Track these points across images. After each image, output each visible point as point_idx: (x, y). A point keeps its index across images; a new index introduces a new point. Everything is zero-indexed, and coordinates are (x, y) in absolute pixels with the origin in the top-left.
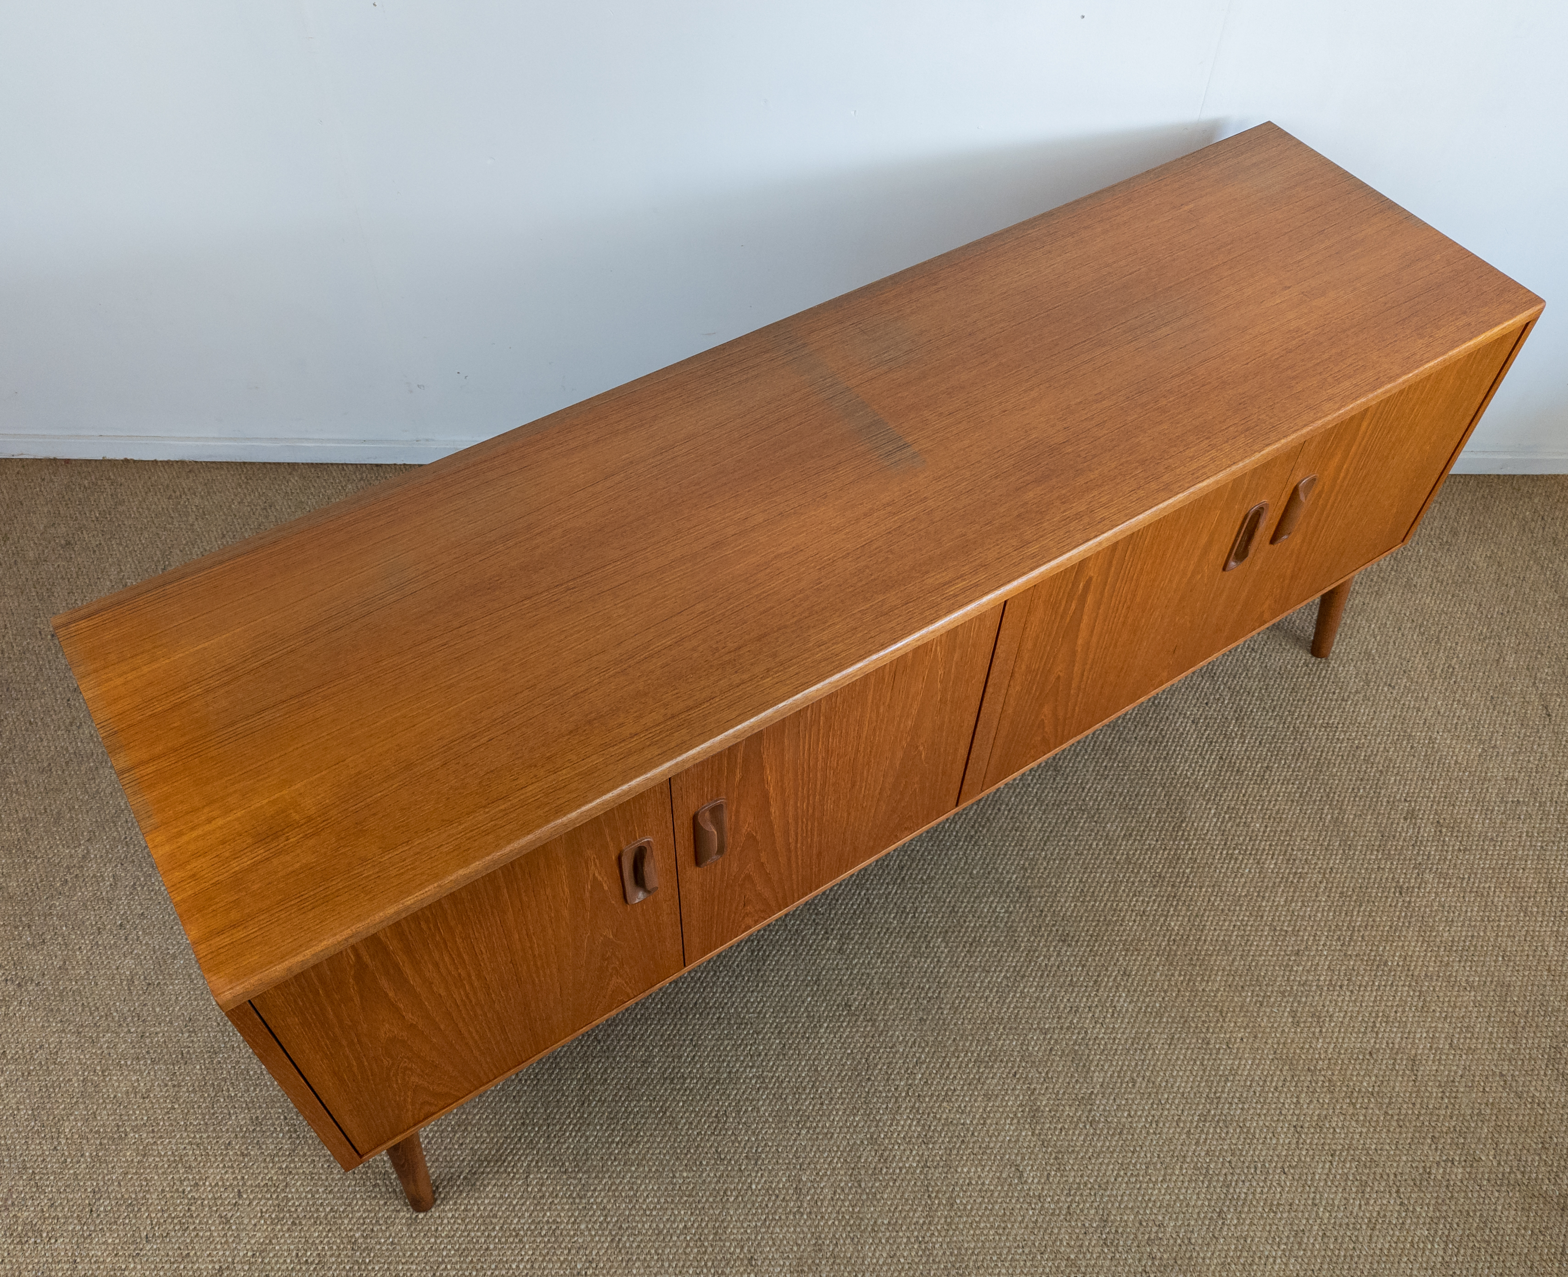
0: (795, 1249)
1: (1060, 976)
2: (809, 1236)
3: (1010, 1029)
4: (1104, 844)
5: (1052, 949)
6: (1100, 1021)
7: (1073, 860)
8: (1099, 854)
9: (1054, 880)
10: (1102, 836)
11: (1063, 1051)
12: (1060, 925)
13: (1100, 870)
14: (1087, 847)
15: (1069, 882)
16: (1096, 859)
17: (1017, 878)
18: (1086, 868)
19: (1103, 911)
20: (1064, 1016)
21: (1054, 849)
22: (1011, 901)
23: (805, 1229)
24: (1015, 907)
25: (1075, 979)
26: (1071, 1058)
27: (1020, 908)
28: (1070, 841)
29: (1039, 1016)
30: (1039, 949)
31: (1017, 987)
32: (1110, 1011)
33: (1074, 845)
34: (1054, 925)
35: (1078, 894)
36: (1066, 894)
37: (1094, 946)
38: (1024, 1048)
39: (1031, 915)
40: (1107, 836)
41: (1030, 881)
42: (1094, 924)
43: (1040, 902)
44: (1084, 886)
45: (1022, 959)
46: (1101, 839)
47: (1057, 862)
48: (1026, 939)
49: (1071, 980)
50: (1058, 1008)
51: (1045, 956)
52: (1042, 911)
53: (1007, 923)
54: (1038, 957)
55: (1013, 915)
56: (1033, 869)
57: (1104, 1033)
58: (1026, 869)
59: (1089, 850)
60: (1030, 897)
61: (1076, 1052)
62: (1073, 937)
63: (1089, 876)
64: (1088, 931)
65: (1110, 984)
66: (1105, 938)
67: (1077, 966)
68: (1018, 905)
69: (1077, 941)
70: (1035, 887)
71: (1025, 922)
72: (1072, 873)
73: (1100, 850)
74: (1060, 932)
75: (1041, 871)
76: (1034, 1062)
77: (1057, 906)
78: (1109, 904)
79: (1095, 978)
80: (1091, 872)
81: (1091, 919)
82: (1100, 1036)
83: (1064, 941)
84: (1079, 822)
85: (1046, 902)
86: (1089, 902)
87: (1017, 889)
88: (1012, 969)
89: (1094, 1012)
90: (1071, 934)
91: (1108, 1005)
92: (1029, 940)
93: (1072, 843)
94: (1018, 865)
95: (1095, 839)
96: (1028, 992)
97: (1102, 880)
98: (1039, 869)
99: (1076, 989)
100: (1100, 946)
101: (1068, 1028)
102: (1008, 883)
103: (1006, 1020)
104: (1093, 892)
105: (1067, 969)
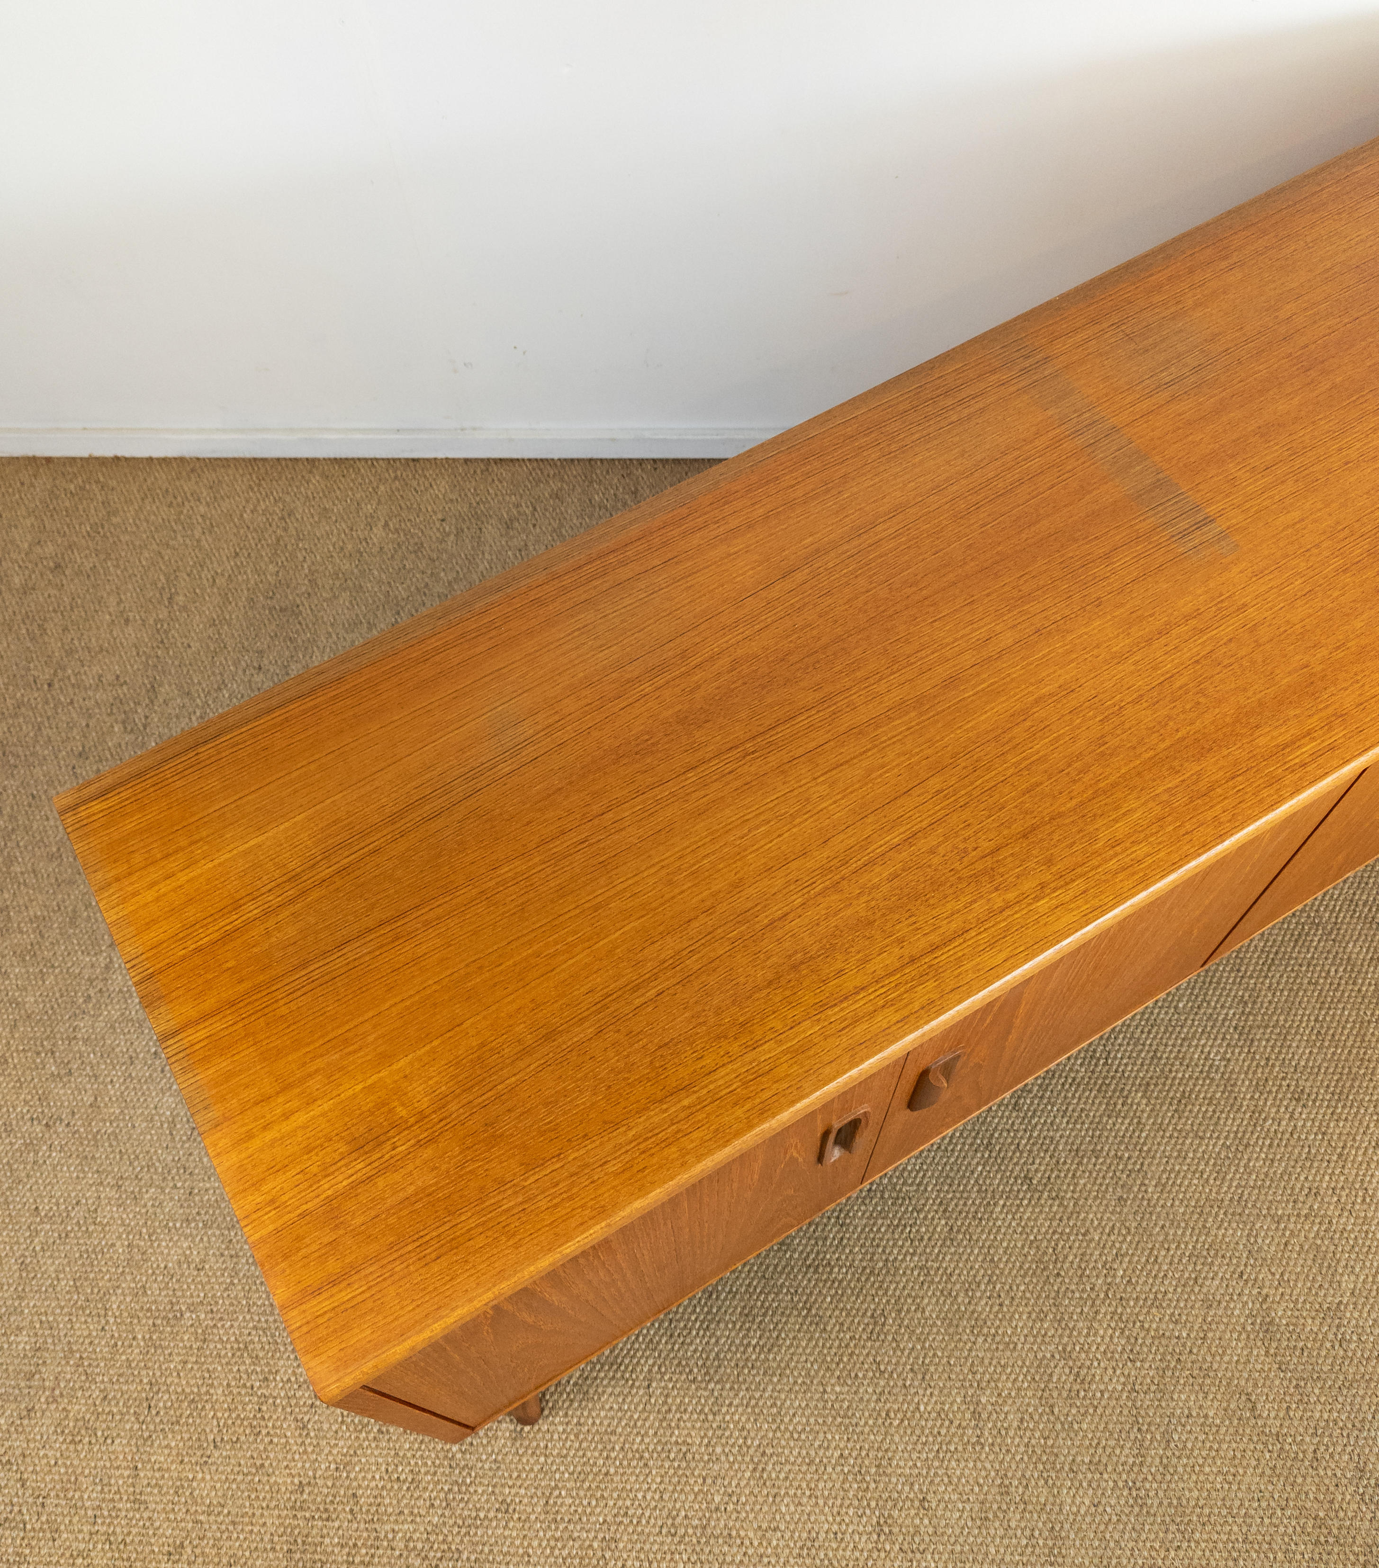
0: (976, 1489)
1: (1294, 1147)
2: (993, 1474)
3: (1233, 1214)
4: (1345, 970)
5: (1283, 1109)
6: (1348, 1207)
7: (1305, 991)
8: (1339, 984)
9: (1282, 1018)
10: (1341, 959)
11: (1302, 1246)
12: (1292, 1079)
13: (1340, 1006)
14: (1323, 974)
15: (1301, 1021)
16: (1336, 990)
17: (1234, 1014)
18: (1323, 1003)
19: (1346, 1060)
20: (1301, 1199)
21: (1281, 976)
22: (1228, 1045)
23: (988, 1466)
24: (1233, 1053)
25: (1313, 1151)
26: (1312, 1256)
27: (1240, 1054)
28: (1301, 966)
29: (1270, 1198)
30: (1267, 1109)
31: (1240, 1160)
32: (1361, 1194)
33: (1307, 971)
34: (1284, 1079)
35: (1314, 1038)
36: (1298, 1037)
37: (1336, 1107)
38: (1252, 1240)
39: (1255, 1064)
40: (1349, 959)
41: (1251, 1018)
42: (1335, 1078)
43: (1265, 1047)
44: (1322, 1027)
45: (1245, 1123)
46: (1341, 964)
47: (1286, 993)
48: (1248, 1096)
49: (1309, 1152)
50: (1293, 1189)
51: (1273, 1119)
52: (1268, 1059)
53: (1223, 1073)
54: (1265, 1120)
55: (1232, 1063)
56: (1254, 1003)
57: (1354, 1224)
58: (1246, 1003)
59: (1326, 978)
60: (1252, 1041)
61: (1318, 1247)
62: (1309, 1095)
63: (1327, 1013)
64: (1328, 1086)
65: (1360, 1159)
66: (1351, 1097)
67: (1316, 1134)
68: (1237, 1051)
69: (1314, 1101)
70: (1259, 1027)
71: (1246, 1073)
72: (1305, 1009)
73: (1340, 978)
74: (1292, 1088)
75: (1265, 1005)
76: (1265, 1260)
77: (1287, 1053)
78: (1355, 1051)
79: (1339, 1150)
80: (1329, 1008)
81: (1331, 1070)
82: (1349, 1228)
83: (1298, 1100)
84: (1312, 941)
85: (1273, 1047)
86: (1328, 1048)
87: (1236, 1028)
88: (1232, 1135)
89: (1340, 1196)
90: (1307, 1090)
91: (1357, 1186)
92: (1252, 1097)
93: (1304, 968)
94: (1235, 996)
95: (1332, 964)
96: (1254, 1166)
97: (1344, 1019)
98: (1262, 1003)
99: (1316, 1164)
100: (1343, 1107)
101: (1306, 1216)
102: (1224, 1020)
103: (1227, 1203)
104: (1333, 1035)
105: (1303, 1137)
